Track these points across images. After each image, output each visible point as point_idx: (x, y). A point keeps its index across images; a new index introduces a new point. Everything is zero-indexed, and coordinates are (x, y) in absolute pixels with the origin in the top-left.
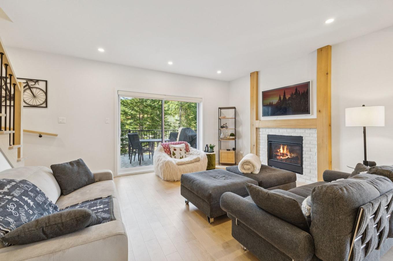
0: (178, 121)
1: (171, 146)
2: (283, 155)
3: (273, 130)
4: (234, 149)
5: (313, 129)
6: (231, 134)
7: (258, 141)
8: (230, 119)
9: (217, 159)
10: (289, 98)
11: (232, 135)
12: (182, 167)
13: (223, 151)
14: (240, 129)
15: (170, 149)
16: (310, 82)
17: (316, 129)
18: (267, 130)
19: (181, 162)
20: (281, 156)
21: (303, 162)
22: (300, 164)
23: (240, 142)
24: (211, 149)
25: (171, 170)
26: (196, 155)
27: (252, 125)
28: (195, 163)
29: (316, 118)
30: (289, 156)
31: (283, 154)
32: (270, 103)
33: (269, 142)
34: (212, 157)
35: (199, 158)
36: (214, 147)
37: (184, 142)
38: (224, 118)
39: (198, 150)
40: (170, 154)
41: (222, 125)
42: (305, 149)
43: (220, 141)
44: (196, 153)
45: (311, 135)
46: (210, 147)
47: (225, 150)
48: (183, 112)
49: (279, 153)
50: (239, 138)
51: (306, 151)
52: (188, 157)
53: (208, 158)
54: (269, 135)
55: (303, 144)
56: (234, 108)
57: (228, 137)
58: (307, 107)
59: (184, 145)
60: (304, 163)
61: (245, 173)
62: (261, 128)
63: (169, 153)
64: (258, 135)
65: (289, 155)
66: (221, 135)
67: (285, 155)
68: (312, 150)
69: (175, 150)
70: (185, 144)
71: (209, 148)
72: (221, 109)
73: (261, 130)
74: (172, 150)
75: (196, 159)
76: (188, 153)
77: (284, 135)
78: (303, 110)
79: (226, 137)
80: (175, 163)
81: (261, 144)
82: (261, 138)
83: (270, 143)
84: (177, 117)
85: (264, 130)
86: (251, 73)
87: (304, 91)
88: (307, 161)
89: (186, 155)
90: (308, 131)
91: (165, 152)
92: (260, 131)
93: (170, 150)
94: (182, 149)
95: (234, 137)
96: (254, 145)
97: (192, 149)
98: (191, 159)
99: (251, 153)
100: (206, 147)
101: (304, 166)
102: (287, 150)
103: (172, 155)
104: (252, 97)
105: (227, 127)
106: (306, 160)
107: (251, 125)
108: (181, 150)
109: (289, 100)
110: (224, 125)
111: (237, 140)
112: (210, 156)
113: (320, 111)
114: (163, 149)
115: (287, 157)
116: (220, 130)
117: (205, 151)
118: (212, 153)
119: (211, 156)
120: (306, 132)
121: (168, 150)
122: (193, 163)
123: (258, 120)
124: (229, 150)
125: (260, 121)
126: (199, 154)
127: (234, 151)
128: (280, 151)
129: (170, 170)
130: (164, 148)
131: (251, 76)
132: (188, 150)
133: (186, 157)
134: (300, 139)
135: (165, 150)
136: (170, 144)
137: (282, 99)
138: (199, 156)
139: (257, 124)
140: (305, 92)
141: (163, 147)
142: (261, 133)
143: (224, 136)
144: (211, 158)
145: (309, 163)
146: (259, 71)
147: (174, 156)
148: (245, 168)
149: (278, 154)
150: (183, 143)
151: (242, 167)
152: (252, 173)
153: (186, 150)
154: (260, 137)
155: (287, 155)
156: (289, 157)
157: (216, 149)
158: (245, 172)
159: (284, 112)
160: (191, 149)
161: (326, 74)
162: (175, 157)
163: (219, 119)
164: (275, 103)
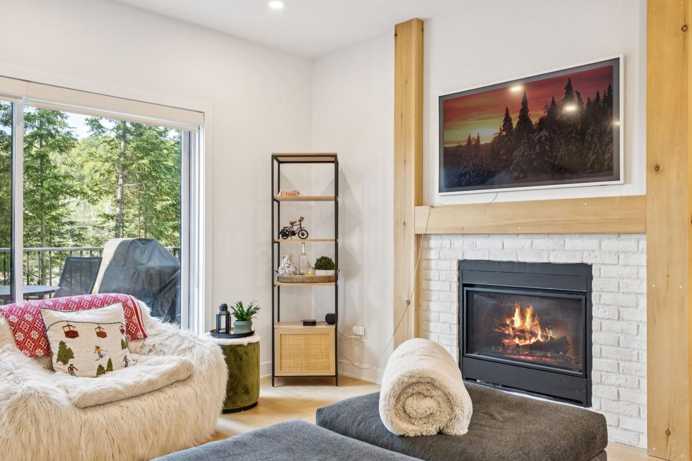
0: (112, 218)
1: (50, 316)
2: (521, 334)
3: (480, 242)
4: (332, 319)
5: (628, 237)
6: (319, 261)
7: (424, 284)
8: (312, 203)
9: (264, 362)
10: (542, 120)
11: (323, 263)
12: (101, 418)
13: (289, 328)
14: (351, 241)
15: (44, 330)
16: (618, 59)
17: (644, 236)
18: (458, 242)
19: (99, 393)
20: (514, 337)
21: (594, 360)
22: (581, 366)
23: (351, 289)
24: (241, 323)
25: (44, 439)
26: (173, 354)
27: (401, 224)
28: (170, 392)
29: (644, 193)
30: (539, 338)
31: (522, 331)
32: (469, 140)
33: (466, 289)
34: (244, 356)
35: (188, 367)
36: (253, 313)
37: (121, 296)
38: (295, 197)
39: (183, 332)
40: (48, 352)
41: (285, 224)
42: (601, 309)
43: (276, 289)
44: (177, 342)
45: (622, 257)
46: (236, 314)
47: (295, 323)
48: (131, 188)
49: (511, 329)
50: (348, 277)
51: (603, 319)
52: (138, 366)
53: (227, 360)
54: (465, 261)
55: (591, 291)
56: (333, 159)
57: (310, 273)
58: (607, 156)
59: (118, 307)
60: (596, 363)
61: (412, 434)
62: (432, 237)
63: (40, 352)
64: (424, 264)
65: (540, 333)
66: (282, 265)
67: (527, 334)
68: (625, 313)
69: (72, 334)
70: (125, 305)
71: (234, 319)
72: (280, 162)
73: (434, 243)
74: (56, 337)
75: (174, 372)
76: (140, 343)
77: (522, 259)
78: (592, 167)
79: (302, 271)
80: (66, 403)
81: (434, 297)
82: (433, 274)
83: (467, 291)
84: (107, 205)
85: (446, 242)
86: (396, 26)
87: (598, 93)
88: (605, 357)
89: (129, 358)
90: (610, 244)
91: (21, 345)
92: (429, 249)
93: (46, 338)
94: (105, 329)
95: (331, 273)
96: (408, 302)
97: (156, 326)
98: (148, 372)
99: (417, 335)
100: (219, 316)
101: (595, 376)
102: (533, 321)
103: (55, 357)
104: (400, 117)
105: (303, 234)
106: (603, 355)
107: (396, 223)
108: (102, 335)
109: (541, 130)
110: (292, 224)
111: (340, 282)
112: (236, 353)
113: (657, 168)
114: (9, 333)
115: (533, 340)
116: (276, 245)
117: (216, 333)
118: (245, 341)
119: (240, 351)
120: (603, 247)
121: (35, 335)
122: (160, 390)
123: (422, 205)
124: (313, 323)
125: (433, 207)
126: (190, 348)
127: (334, 327)
128: (512, 322)
129: (38, 438)
130: (15, 328)
131: (396, 35)
132: (137, 330)
133: (126, 366)
134: (583, 272)
135: (20, 336)
136: (50, 307)
137: (514, 126)
138: (187, 357)
139: (420, 220)
140: (602, 98)
141: (11, 324)
142: (433, 255)
143: (292, 269)
144: (241, 359)
145: (616, 362)
146: (428, 20)
147: (65, 362)
148: (413, 414)
149: (507, 332)
150: (116, 301)
151: (399, 406)
152: (440, 433)
153: (128, 332)
154: (430, 269)
155: (533, 334)
156: (538, 341)
157: (261, 322)
158: (412, 429)
159: (521, 175)
160: (152, 327)
161: (680, 31)
162: (71, 369)
163: (273, 200)
164: (489, 142)
